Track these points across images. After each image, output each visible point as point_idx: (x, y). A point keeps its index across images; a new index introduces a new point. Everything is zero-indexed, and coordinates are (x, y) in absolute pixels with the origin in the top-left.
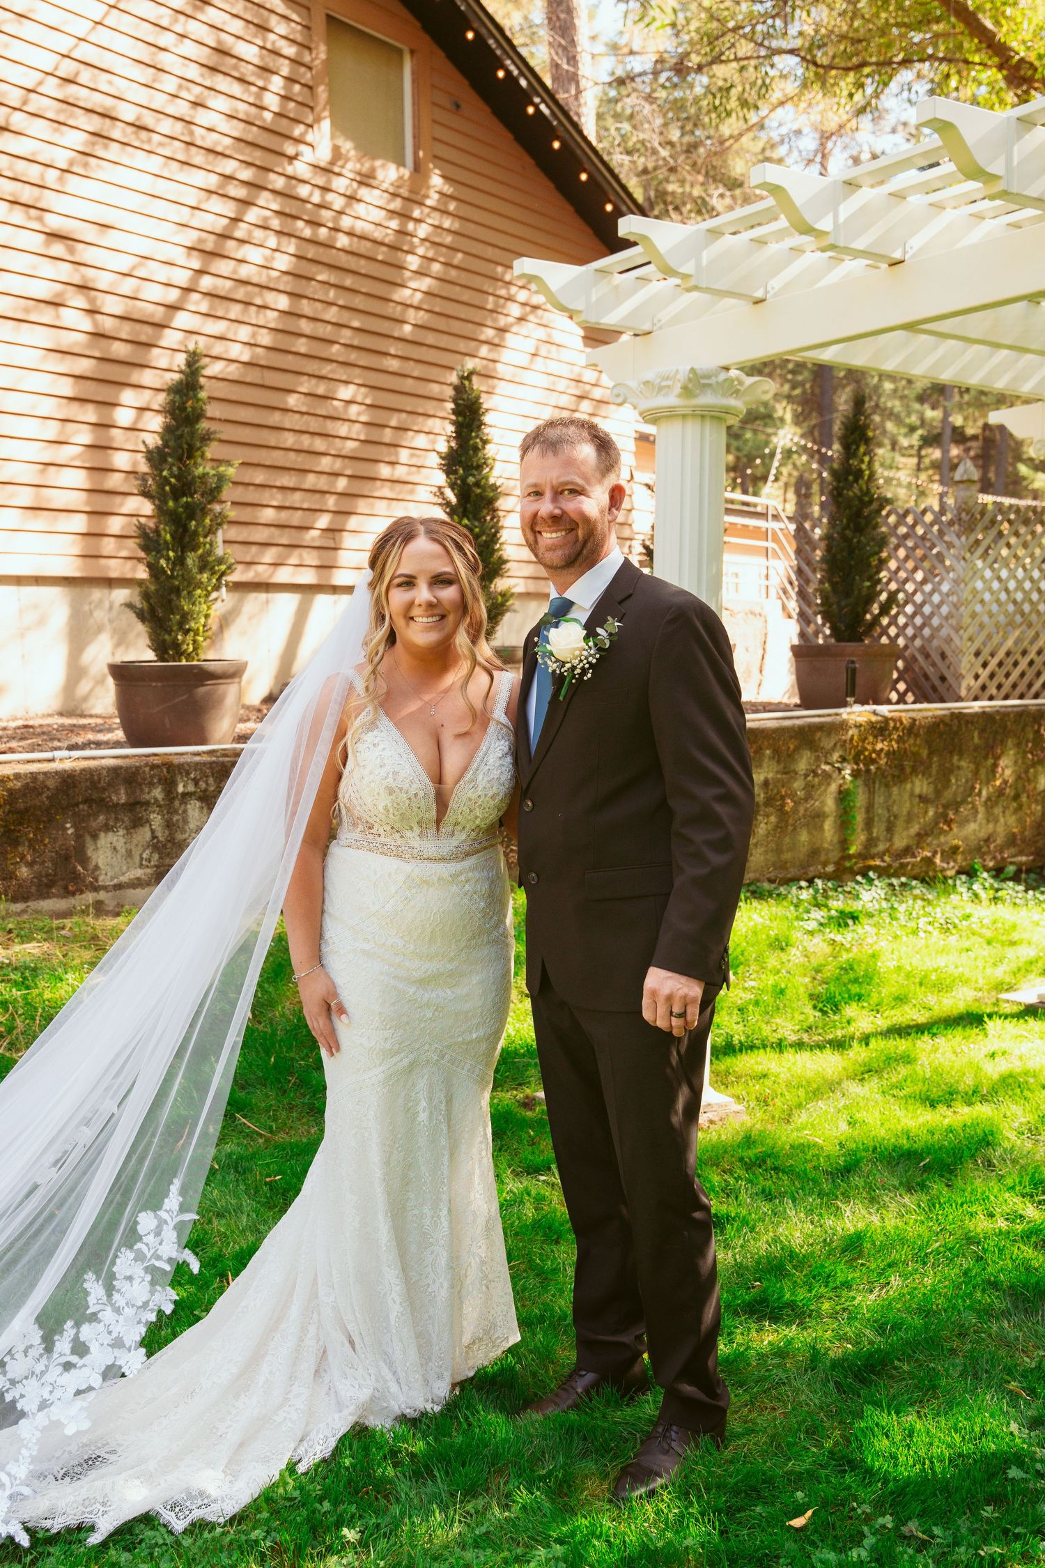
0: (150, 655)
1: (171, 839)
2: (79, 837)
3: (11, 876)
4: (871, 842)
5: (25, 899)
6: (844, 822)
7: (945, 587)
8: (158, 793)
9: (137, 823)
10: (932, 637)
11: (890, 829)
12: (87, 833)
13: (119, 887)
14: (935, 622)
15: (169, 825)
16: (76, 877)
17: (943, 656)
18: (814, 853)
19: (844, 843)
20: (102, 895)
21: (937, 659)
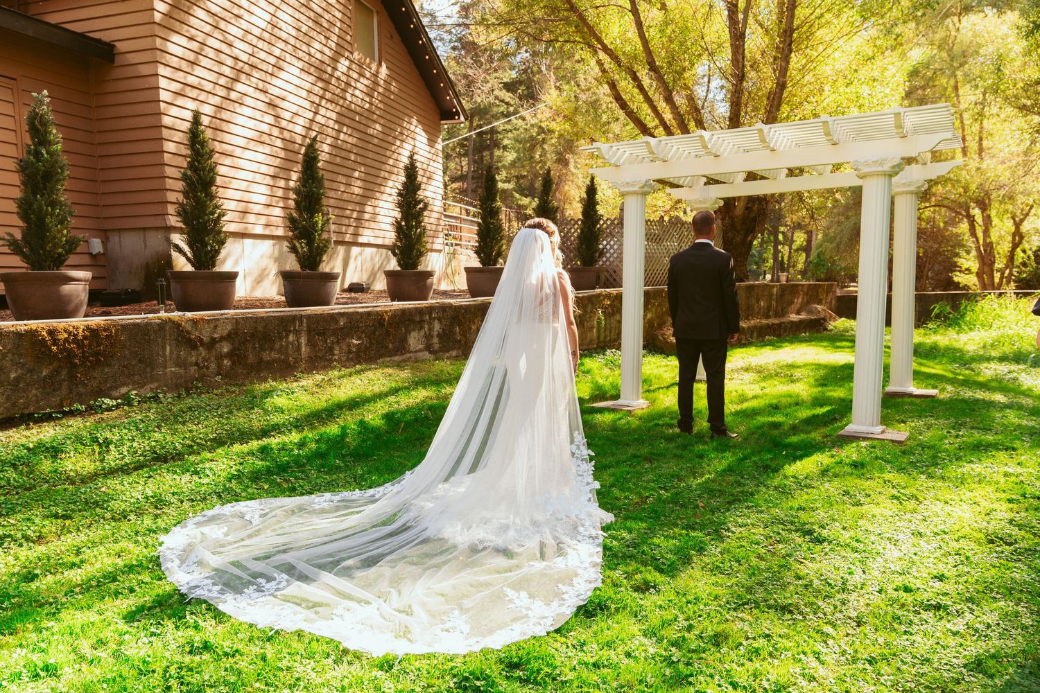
0: (399, 268)
1: (430, 334)
2: (406, 333)
3: (387, 347)
4: (605, 337)
5: (390, 356)
6: (598, 331)
7: (616, 247)
8: (427, 317)
9: (422, 328)
10: (610, 265)
11: (610, 332)
12: (408, 332)
13: (416, 352)
14: (612, 259)
15: (429, 329)
16: (404, 348)
17: (615, 272)
18: (591, 341)
19: (598, 337)
20: (411, 355)
21: (613, 274)
